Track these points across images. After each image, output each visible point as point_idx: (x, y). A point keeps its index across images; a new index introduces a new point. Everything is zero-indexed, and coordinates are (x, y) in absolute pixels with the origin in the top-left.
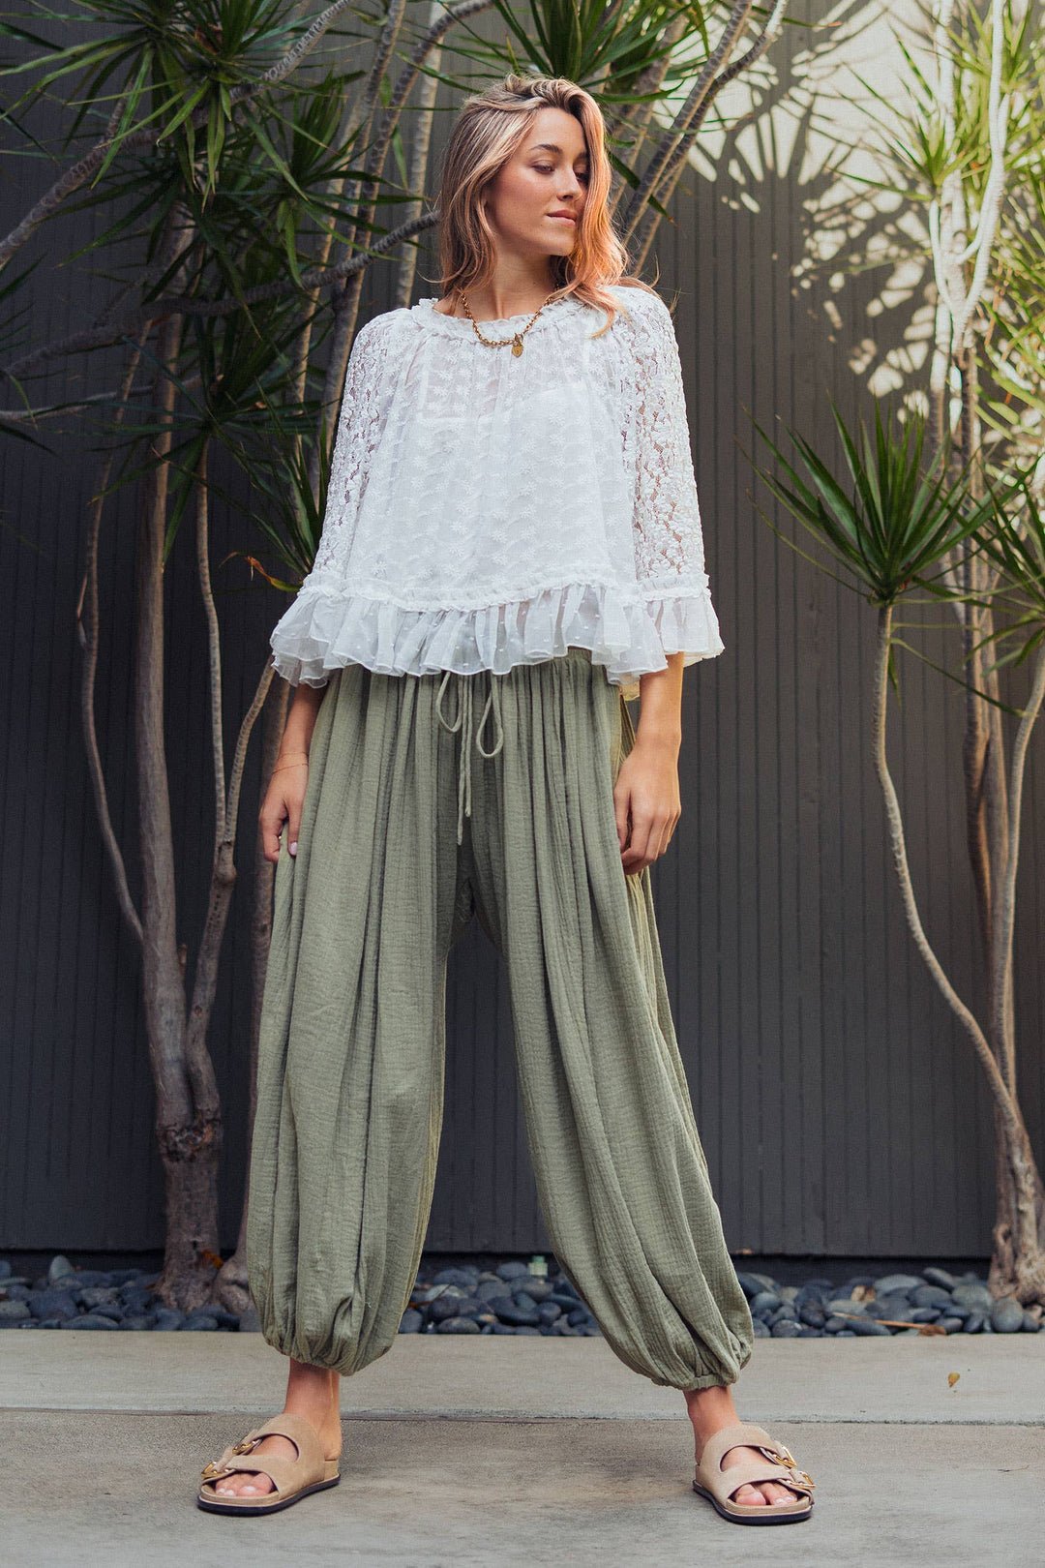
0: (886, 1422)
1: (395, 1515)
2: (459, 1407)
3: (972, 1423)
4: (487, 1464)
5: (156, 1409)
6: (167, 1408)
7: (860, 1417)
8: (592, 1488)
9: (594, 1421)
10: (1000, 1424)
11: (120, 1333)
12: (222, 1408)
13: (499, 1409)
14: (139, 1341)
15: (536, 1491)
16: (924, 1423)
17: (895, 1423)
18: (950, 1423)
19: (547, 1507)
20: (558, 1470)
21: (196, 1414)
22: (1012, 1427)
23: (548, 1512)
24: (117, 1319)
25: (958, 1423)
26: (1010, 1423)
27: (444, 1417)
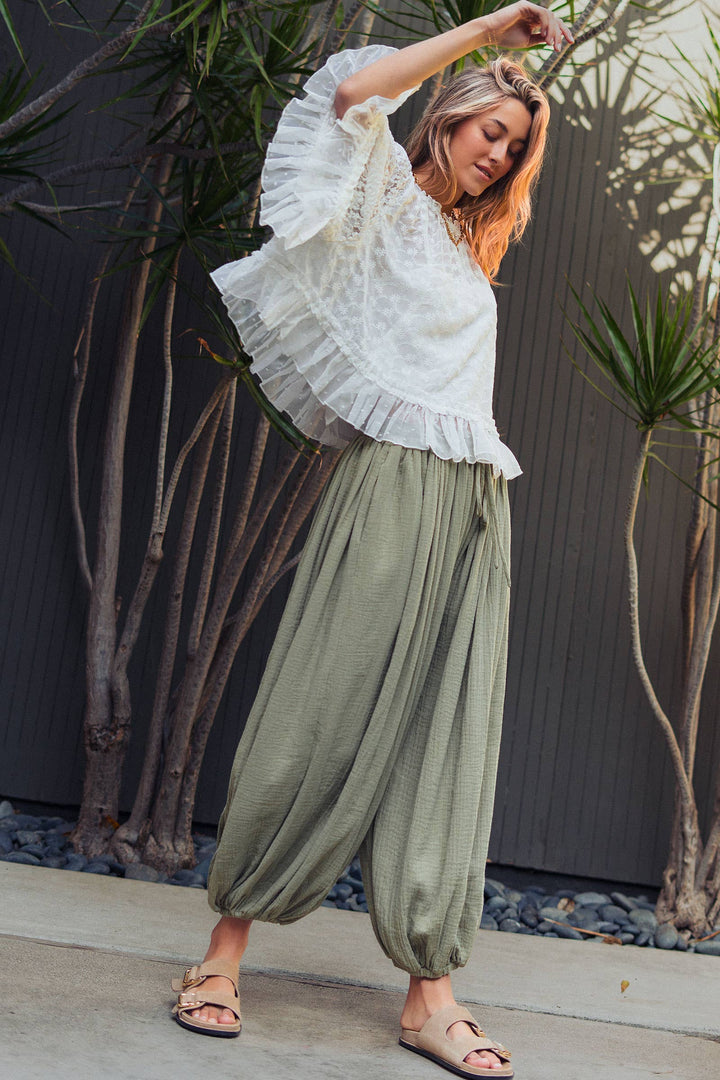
0: (574, 1017)
1: (216, 1058)
2: (272, 966)
3: (635, 1026)
4: (286, 1019)
5: (58, 940)
6: (65, 941)
7: (556, 1010)
8: (359, 1050)
9: (366, 990)
10: (655, 1029)
11: (40, 868)
12: (104, 946)
13: (301, 972)
14: (52, 877)
15: (319, 1049)
16: (601, 1021)
17: (581, 1018)
18: (619, 1023)
19: (326, 1064)
20: (337, 1030)
21: (84, 948)
22: (663, 1033)
23: (326, 1068)
24: (40, 858)
25: (625, 1024)
26: (662, 1029)
27: (261, 973)
